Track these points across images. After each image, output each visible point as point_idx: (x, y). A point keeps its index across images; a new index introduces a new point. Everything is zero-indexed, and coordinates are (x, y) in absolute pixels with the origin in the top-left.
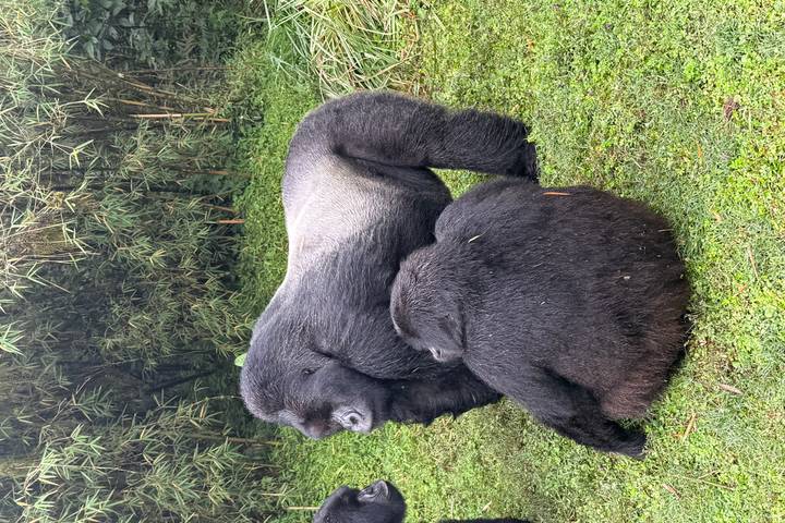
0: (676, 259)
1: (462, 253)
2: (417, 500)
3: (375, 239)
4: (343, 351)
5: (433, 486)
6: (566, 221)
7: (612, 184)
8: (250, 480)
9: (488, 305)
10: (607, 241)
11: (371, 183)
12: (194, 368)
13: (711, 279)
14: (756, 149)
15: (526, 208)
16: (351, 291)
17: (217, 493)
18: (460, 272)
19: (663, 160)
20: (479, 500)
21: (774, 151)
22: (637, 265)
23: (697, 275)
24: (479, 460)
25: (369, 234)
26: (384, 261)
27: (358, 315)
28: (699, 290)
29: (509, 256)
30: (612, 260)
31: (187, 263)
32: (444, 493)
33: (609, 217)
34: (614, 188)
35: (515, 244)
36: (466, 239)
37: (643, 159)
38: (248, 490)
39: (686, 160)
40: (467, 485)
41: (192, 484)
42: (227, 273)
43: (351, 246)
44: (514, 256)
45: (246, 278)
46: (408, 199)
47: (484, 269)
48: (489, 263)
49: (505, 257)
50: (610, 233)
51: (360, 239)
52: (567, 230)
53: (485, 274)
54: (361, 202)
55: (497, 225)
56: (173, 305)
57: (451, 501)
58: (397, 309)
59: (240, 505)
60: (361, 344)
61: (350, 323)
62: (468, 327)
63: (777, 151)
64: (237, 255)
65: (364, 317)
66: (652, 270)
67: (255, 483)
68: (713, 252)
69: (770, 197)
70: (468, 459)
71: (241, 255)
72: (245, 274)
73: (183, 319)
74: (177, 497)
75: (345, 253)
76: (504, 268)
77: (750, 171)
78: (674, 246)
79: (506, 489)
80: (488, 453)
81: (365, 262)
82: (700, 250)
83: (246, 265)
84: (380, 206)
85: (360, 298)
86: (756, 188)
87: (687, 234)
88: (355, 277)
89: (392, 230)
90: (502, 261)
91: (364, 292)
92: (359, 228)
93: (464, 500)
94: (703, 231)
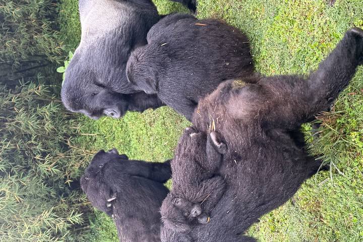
0: (249, 55)
1: (159, 50)
2: (138, 136)
3: (122, 32)
4: (109, 84)
5: (145, 131)
6: (204, 38)
7: (227, 16)
8: (64, 120)
9: (168, 74)
10: (220, 47)
11: (121, 5)
12: (38, 62)
13: (262, 65)
14: (285, 13)
15: (187, 31)
16: (112, 57)
17: (49, 126)
18: (157, 59)
19: (248, 10)
20: (163, 140)
21: (292, 15)
22: (232, 59)
23: (257, 63)
24: (164, 124)
25: (119, 30)
26: (126, 43)
27: (115, 68)
28: (257, 69)
29: (178, 53)
30: (222, 56)
31: (32, 16)
32: (149, 135)
33: (222, 37)
34: (227, 18)
35: (181, 48)
36: (161, 44)
37: (240, 8)
38: (63, 125)
39: (257, 11)
40: (158, 133)
41: (38, 122)
42: (53, 22)
43: (111, 36)
44: (181, 53)
45: (63, 25)
46: (137, 13)
47: (168, 58)
48: (170, 56)
49: (176, 53)
50: (222, 44)
51: (115, 32)
52: (204, 42)
53: (168, 60)
54: (116, 14)
55: (174, 39)
56: (27, 36)
57: (152, 138)
58: (128, 72)
59: (59, 131)
60: (118, 80)
61: (112, 72)
62: (160, 83)
63: (293, 15)
64: (58, 13)
65: (118, 69)
66: (238, 61)
67: (66, 122)
68: (264, 54)
69: (288, 35)
70: (160, 123)
71: (60, 13)
72: (62, 23)
73: (32, 43)
74: (30, 128)
75: (109, 39)
76: (176, 58)
77: (281, 22)
78: (249, 49)
79: (174, 137)
80: (168, 122)
81: (118, 44)
82: (259, 52)
83: (62, 19)
84: (125, 16)
85: (116, 60)
86: (283, 30)
87: (254, 44)
88: (113, 51)
89: (129, 28)
90: (175, 55)
91: (118, 58)
92: (115, 27)
93: (157, 139)
94: (261, 44)
